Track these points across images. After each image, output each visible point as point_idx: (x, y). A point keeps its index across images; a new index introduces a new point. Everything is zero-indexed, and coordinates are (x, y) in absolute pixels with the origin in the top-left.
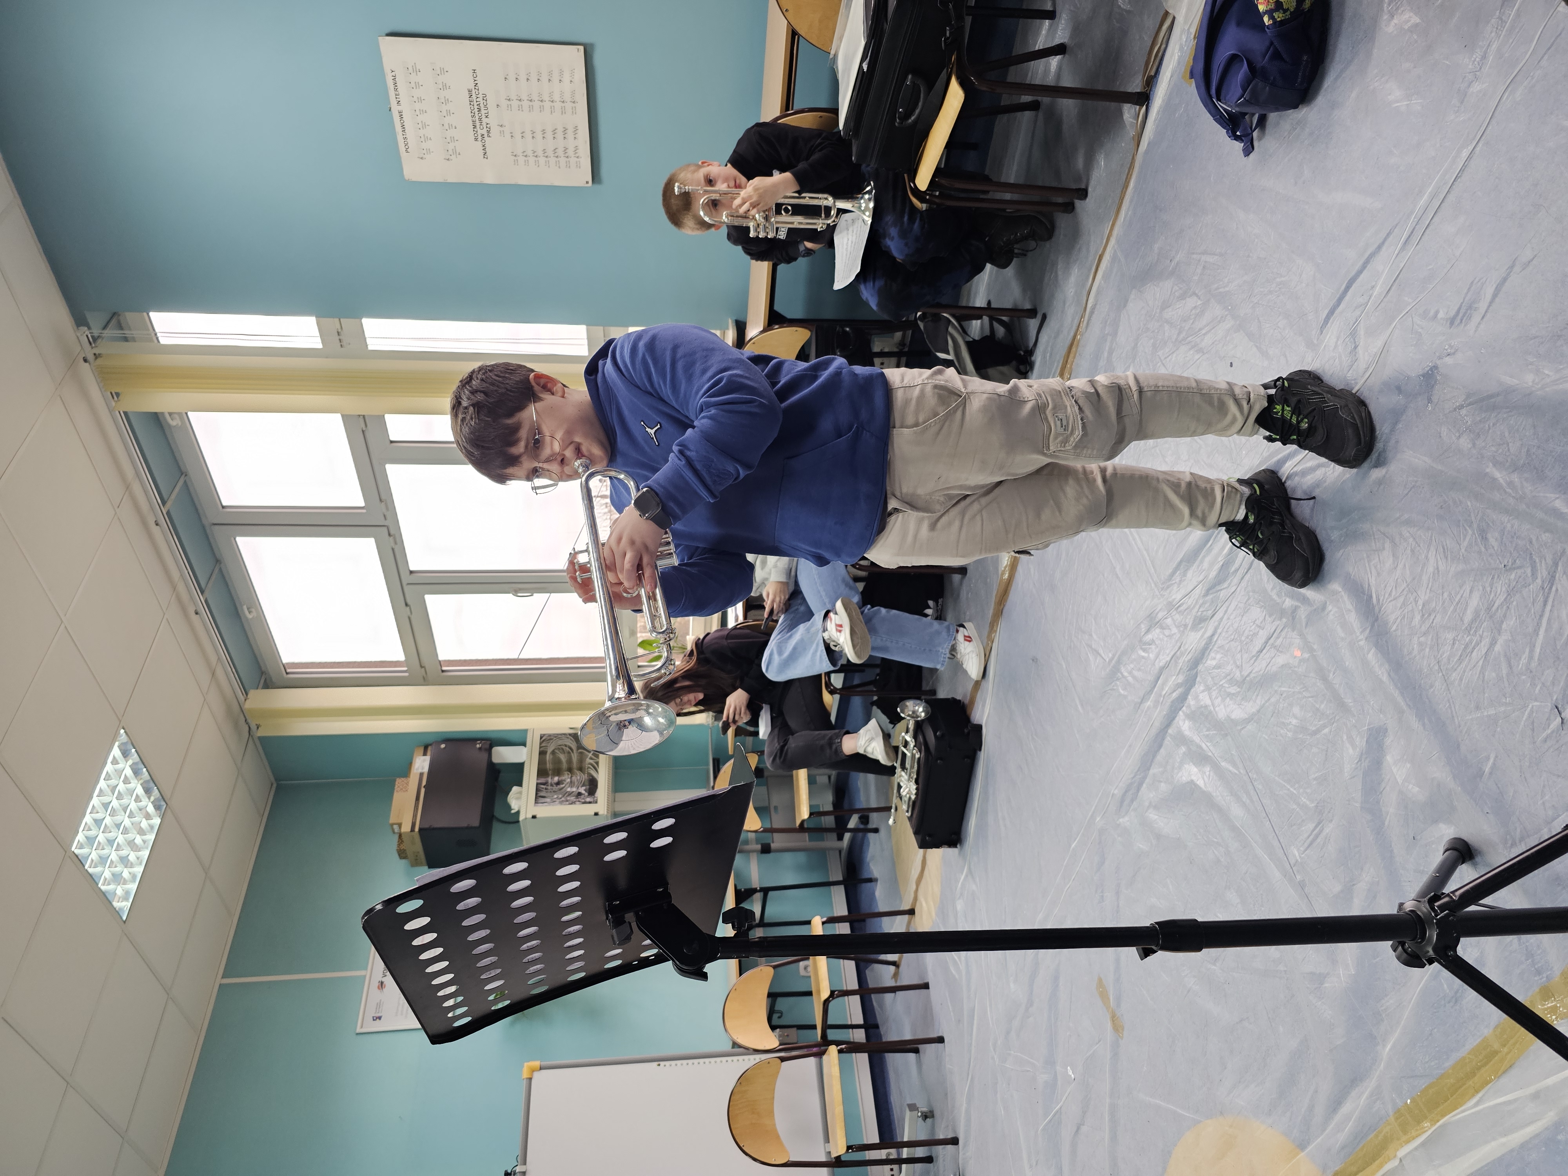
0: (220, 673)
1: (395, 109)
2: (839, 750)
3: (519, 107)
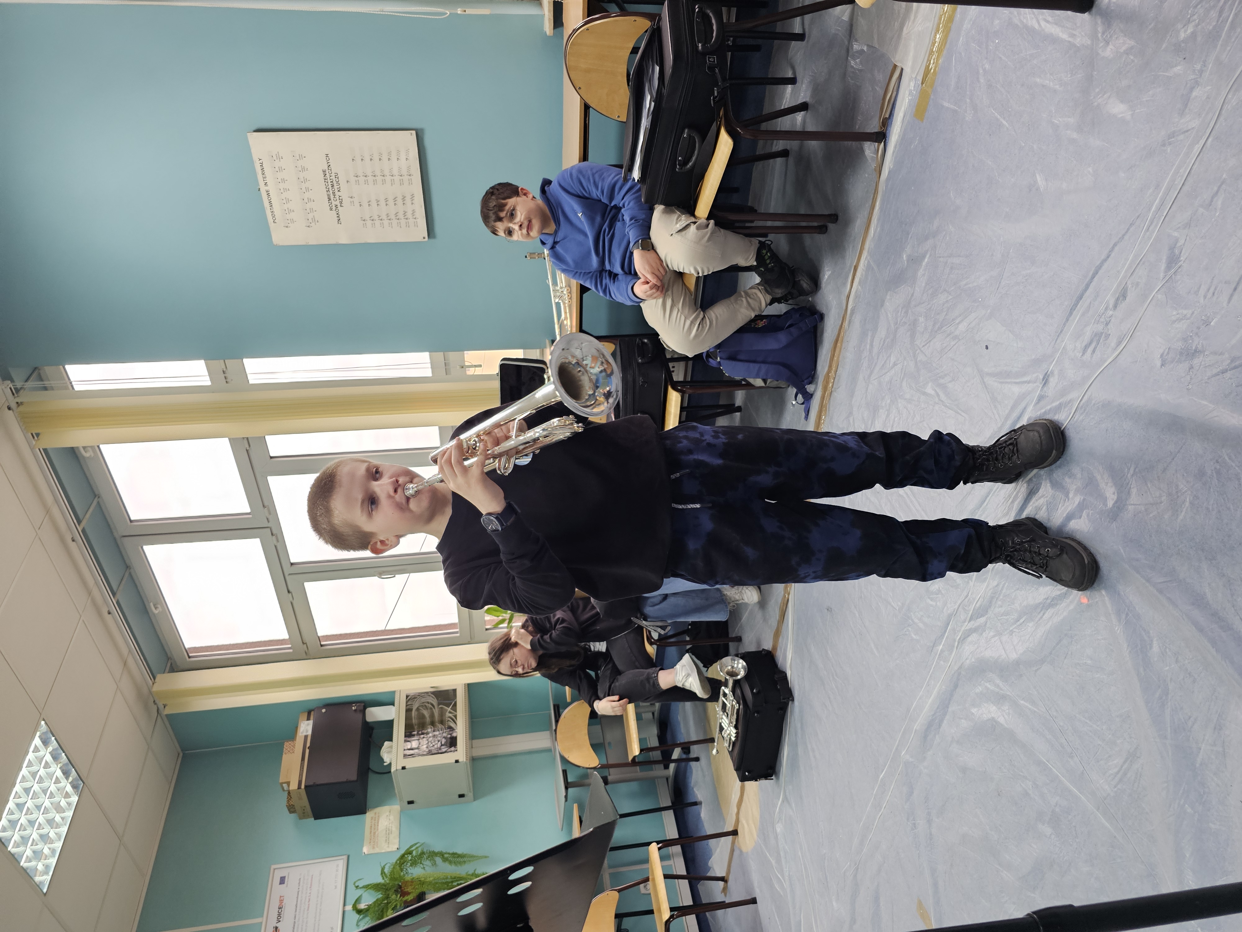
0: (131, 661)
1: (263, 189)
2: (656, 684)
3: (365, 182)
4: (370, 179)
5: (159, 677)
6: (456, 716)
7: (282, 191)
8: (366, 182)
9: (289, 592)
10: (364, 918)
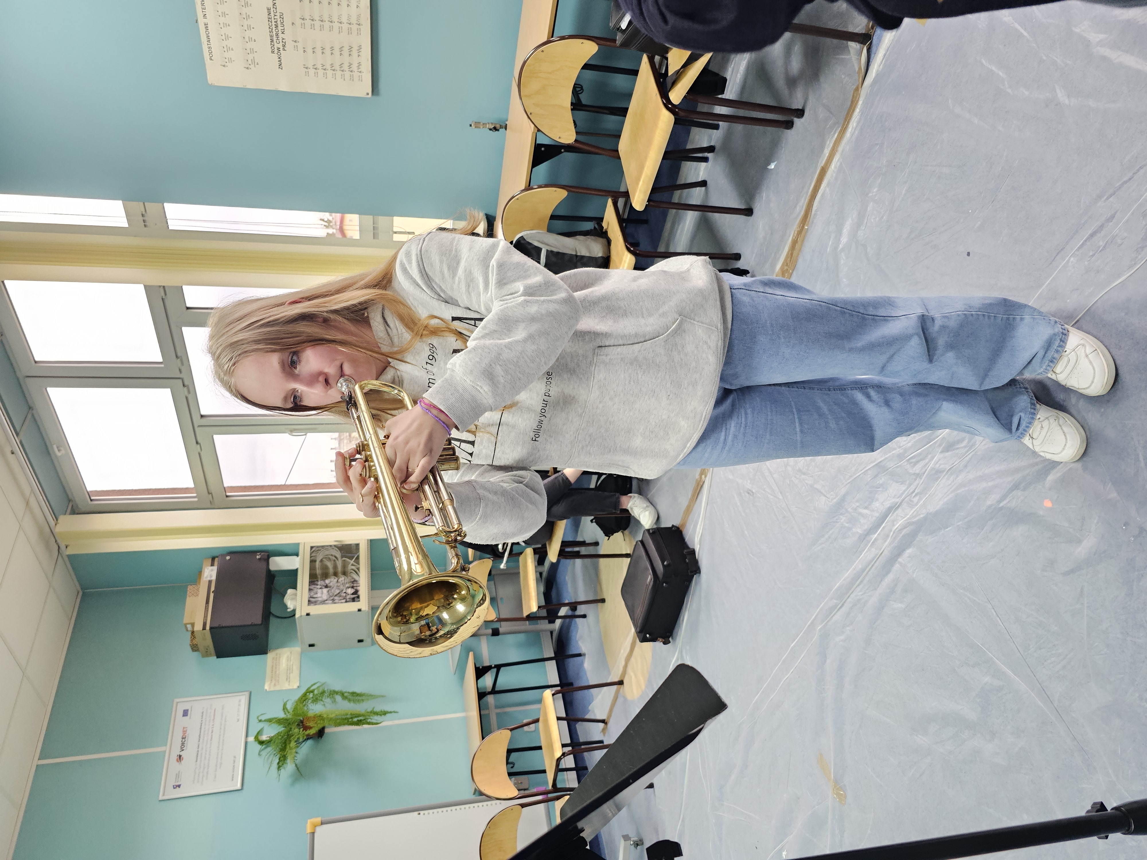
0: (33, 501)
1: (201, 21)
3: (311, 26)
4: (317, 24)
5: (61, 518)
6: (358, 569)
7: (222, 25)
8: (313, 27)
9: (197, 443)
10: (265, 748)
